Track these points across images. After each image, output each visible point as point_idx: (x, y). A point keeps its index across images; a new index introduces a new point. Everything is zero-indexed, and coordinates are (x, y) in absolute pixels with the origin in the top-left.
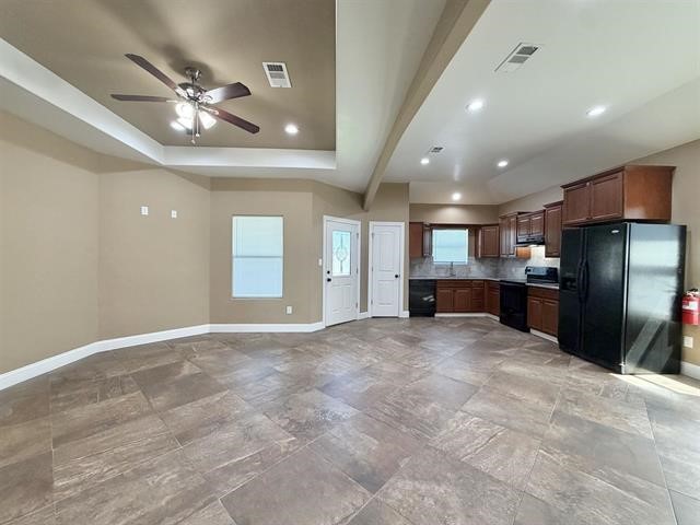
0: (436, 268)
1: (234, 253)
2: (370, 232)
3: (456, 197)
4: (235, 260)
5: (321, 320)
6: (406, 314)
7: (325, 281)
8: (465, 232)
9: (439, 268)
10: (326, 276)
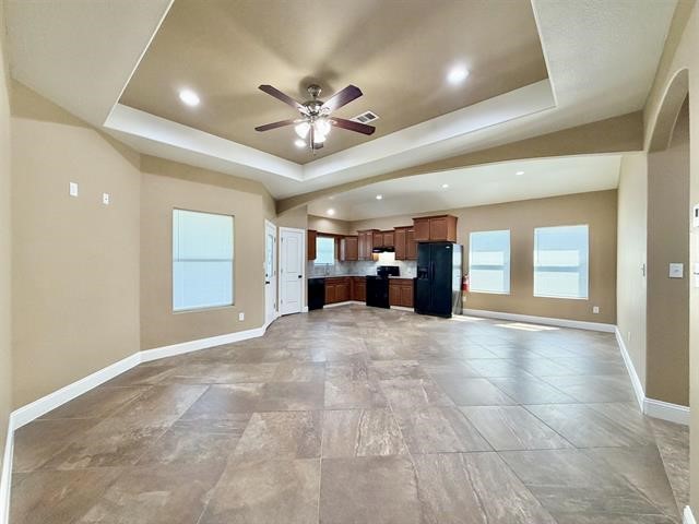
0: (316, 268)
1: (175, 256)
2: (280, 236)
3: (331, 213)
4: (176, 264)
6: (306, 309)
7: (265, 284)
8: (332, 240)
10: (265, 280)
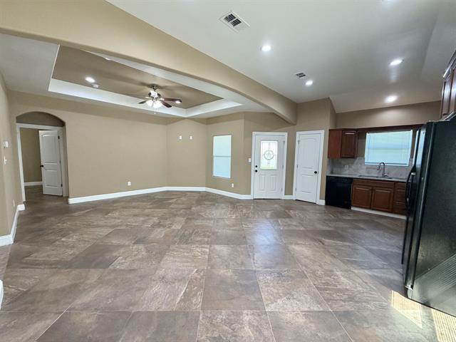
0: (367, 168)
1: (214, 154)
2: (297, 139)
3: (391, 99)
4: (215, 159)
5: (250, 194)
6: (323, 202)
7: (253, 171)
9: (370, 168)
10: (253, 168)
